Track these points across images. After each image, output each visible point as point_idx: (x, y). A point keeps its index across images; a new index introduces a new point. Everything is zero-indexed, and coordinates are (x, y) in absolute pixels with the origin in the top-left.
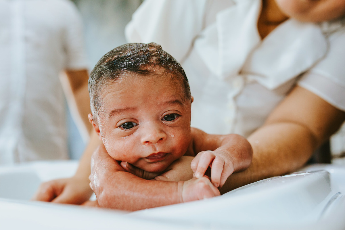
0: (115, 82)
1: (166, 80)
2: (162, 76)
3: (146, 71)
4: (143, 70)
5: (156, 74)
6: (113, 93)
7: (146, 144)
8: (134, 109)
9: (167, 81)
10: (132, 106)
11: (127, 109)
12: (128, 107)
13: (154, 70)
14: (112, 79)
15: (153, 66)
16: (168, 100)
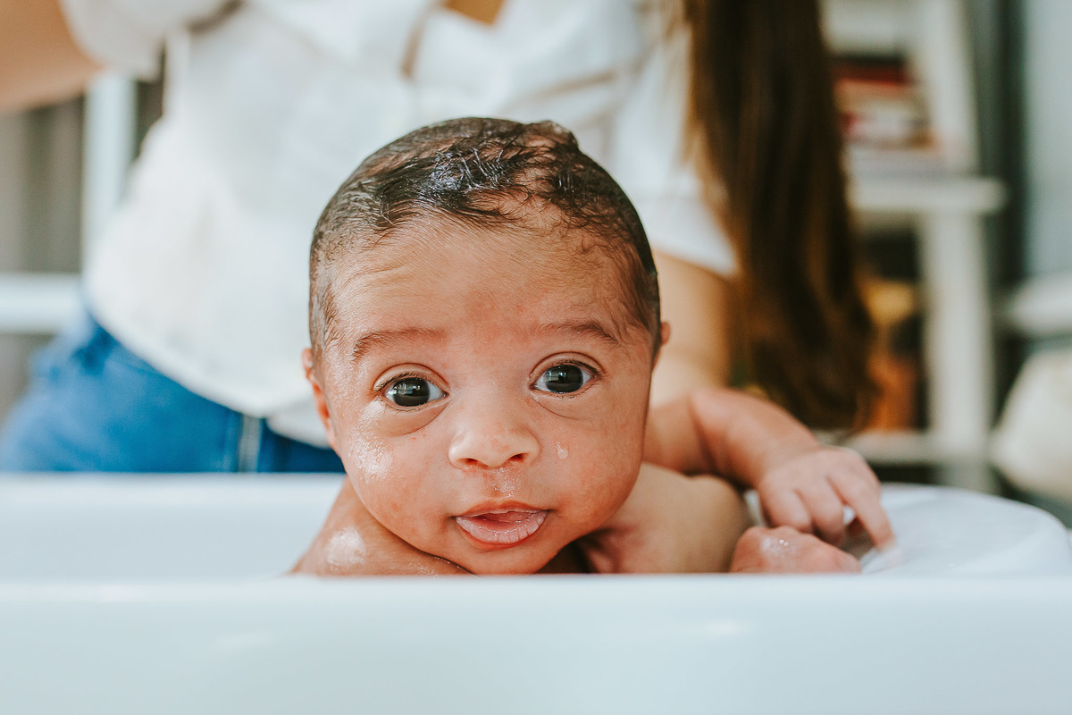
0: (386, 240)
1: (558, 250)
2: (548, 237)
3: (496, 213)
4: (486, 208)
5: (528, 228)
6: (371, 277)
7: (467, 467)
8: (437, 335)
9: (565, 253)
10: (427, 322)
11: (411, 332)
12: (413, 325)
13: (524, 211)
14: (378, 231)
15: (521, 198)
16: (561, 319)
